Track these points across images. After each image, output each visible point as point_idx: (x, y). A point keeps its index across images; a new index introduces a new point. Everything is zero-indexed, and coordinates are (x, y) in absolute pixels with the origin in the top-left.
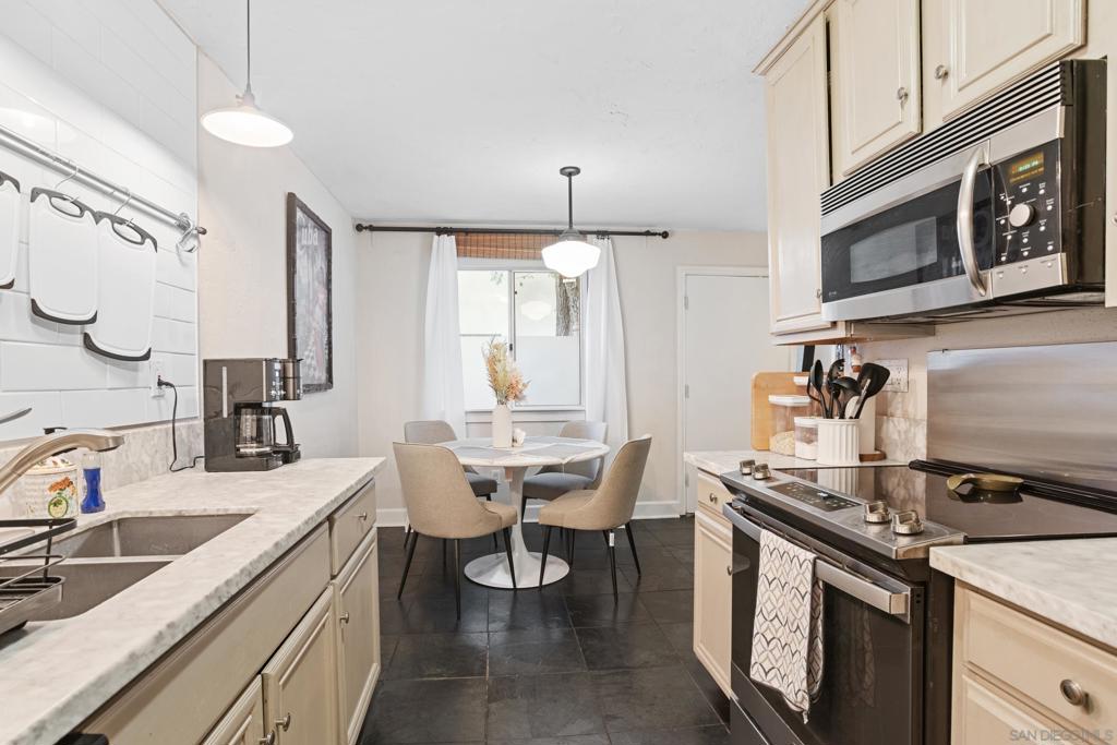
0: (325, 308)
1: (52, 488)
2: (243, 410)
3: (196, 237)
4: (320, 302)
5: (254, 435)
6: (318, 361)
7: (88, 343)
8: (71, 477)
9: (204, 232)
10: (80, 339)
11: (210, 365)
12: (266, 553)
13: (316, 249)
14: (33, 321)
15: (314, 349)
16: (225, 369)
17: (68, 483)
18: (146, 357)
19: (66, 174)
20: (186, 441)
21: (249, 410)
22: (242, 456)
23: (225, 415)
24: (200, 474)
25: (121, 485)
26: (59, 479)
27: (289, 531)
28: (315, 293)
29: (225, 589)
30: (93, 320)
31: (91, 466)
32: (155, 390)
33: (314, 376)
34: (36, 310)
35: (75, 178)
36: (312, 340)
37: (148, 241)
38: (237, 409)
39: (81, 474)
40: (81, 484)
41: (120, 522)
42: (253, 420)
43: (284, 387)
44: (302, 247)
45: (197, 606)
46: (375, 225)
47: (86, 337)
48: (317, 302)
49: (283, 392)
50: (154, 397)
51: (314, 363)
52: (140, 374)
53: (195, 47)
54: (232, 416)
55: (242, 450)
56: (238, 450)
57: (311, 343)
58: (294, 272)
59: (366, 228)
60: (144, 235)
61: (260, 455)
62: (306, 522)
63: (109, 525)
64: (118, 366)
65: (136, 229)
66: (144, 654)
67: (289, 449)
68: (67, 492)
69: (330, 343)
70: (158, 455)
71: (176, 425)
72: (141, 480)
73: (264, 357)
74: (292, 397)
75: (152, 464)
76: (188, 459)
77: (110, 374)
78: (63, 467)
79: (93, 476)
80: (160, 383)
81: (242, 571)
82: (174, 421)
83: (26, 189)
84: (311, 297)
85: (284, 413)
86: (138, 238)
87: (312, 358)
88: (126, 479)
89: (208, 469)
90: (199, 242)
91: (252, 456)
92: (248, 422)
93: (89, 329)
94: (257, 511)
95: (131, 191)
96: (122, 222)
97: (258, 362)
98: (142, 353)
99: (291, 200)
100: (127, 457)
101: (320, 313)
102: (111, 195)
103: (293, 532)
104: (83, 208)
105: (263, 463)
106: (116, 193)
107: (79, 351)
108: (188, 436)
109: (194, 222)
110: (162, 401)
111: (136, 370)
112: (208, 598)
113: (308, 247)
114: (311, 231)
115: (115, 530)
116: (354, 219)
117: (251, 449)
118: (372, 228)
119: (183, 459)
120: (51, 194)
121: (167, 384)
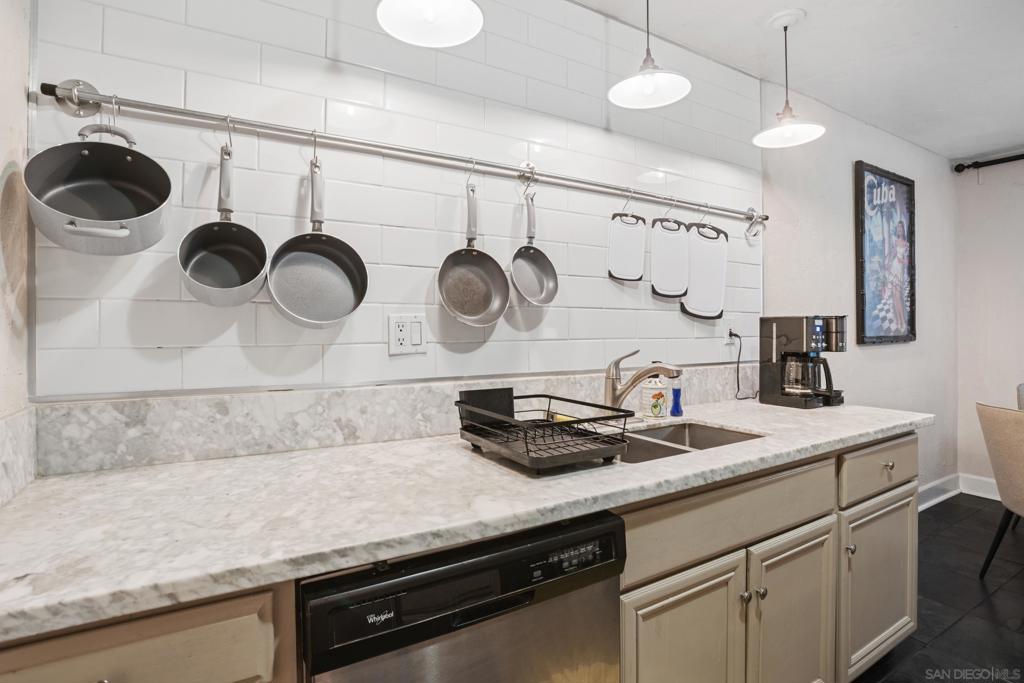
0: (906, 261)
1: (654, 397)
2: (789, 358)
3: (761, 223)
4: (900, 256)
5: (800, 377)
6: (895, 313)
7: (683, 310)
8: (663, 392)
9: (767, 218)
10: (678, 305)
11: (765, 323)
12: (750, 462)
13: (893, 204)
14: (654, 298)
15: (891, 301)
16: (774, 325)
17: (660, 396)
18: (720, 316)
19: (671, 205)
20: (750, 377)
21: (794, 358)
22: (788, 394)
23: (774, 361)
24: (756, 404)
25: (701, 403)
26: (657, 392)
27: (778, 453)
28: (892, 247)
29: (710, 475)
30: (685, 294)
31: (676, 387)
32: (727, 339)
33: (889, 328)
34: (654, 292)
35: (676, 206)
36: (888, 293)
37: (722, 235)
38: (784, 358)
39: (671, 392)
40: (670, 397)
41: (690, 425)
42: (797, 366)
43: (828, 340)
44: (873, 208)
45: (687, 478)
46: (980, 160)
47: (682, 304)
48: (895, 255)
49: (824, 345)
50: (727, 344)
51: (890, 315)
52: (717, 328)
53: (758, 81)
54: (779, 363)
55: (787, 390)
56: (784, 389)
57: (886, 296)
58: (863, 232)
59: (969, 167)
60: (719, 232)
61: (804, 395)
62: (799, 451)
63: (683, 426)
64: (702, 323)
65: (714, 229)
66: (649, 490)
67: (828, 394)
68: (661, 401)
69: (912, 295)
70: (728, 387)
71: (740, 365)
72: (715, 401)
73: (805, 315)
74: (834, 348)
75: (723, 391)
76: (751, 391)
77: (697, 329)
78: (660, 385)
79: (677, 393)
80: (731, 335)
81: (726, 468)
82: (739, 362)
83: (649, 221)
84: (887, 252)
85: (825, 362)
86: (714, 234)
87: (888, 311)
88: (705, 398)
89: (762, 401)
90: (765, 226)
91: (797, 395)
92: (793, 368)
93: (683, 300)
94: (769, 435)
95: (709, 204)
96: (704, 226)
97: (801, 319)
98: (717, 314)
99: (860, 168)
100: (706, 385)
101: (898, 268)
102: (698, 210)
103: (781, 454)
104: (679, 224)
105: (805, 402)
106: (702, 208)
107: (678, 313)
108: (752, 375)
109: (759, 212)
110: (733, 347)
111: (714, 325)
112: (696, 476)
113: (881, 206)
114: (885, 188)
115: (687, 430)
116: (951, 160)
117: (797, 390)
118: (977, 165)
119: (745, 390)
120: (662, 220)
121: (736, 335)
